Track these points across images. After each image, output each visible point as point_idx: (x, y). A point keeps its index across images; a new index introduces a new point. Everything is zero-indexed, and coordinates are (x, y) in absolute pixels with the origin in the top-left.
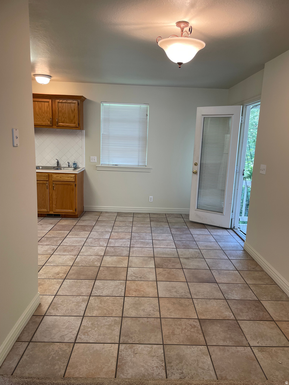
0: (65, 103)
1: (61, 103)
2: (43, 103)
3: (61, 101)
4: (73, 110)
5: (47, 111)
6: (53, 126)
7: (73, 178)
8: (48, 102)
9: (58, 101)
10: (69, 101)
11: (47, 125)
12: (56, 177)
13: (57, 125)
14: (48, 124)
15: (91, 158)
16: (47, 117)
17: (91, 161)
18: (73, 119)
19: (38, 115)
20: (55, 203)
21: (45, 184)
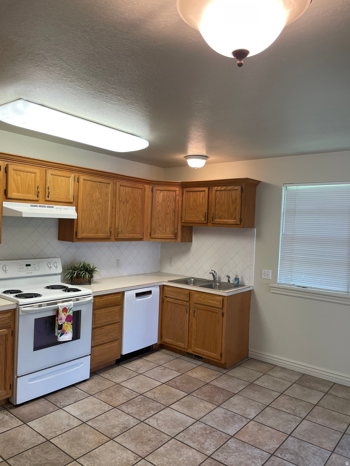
0: (225, 190)
1: (220, 190)
2: (199, 193)
3: (219, 188)
4: (234, 200)
5: (202, 204)
6: (208, 223)
7: (220, 302)
8: (205, 191)
9: (216, 188)
10: (229, 188)
11: (200, 222)
12: (198, 298)
13: (212, 223)
14: (202, 221)
15: (263, 273)
16: (202, 212)
17: (263, 277)
18: (233, 213)
19: (192, 210)
20: (195, 337)
21: (185, 306)
